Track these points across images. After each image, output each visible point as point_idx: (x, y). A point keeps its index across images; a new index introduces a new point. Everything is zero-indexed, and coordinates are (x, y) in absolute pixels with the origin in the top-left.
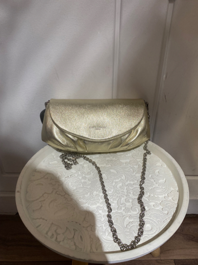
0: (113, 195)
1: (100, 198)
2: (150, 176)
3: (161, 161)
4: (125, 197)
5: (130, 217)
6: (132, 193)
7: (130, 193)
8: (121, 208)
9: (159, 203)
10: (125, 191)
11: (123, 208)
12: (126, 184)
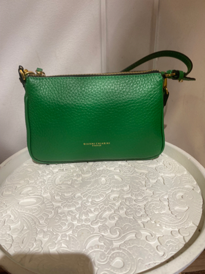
0: (98, 204)
1: (80, 202)
2: (166, 197)
3: (196, 183)
4: (113, 211)
5: (102, 238)
6: (125, 210)
7: (122, 208)
8: (97, 223)
9: (158, 236)
10: (118, 204)
11: (99, 224)
12: (125, 197)
